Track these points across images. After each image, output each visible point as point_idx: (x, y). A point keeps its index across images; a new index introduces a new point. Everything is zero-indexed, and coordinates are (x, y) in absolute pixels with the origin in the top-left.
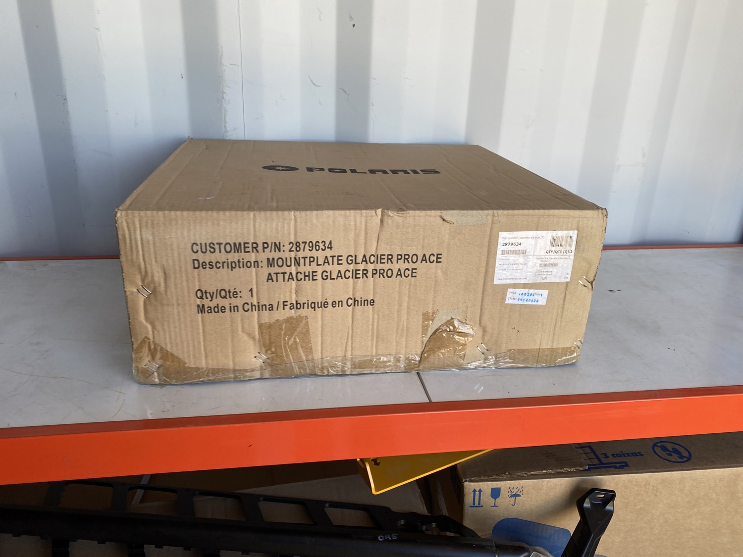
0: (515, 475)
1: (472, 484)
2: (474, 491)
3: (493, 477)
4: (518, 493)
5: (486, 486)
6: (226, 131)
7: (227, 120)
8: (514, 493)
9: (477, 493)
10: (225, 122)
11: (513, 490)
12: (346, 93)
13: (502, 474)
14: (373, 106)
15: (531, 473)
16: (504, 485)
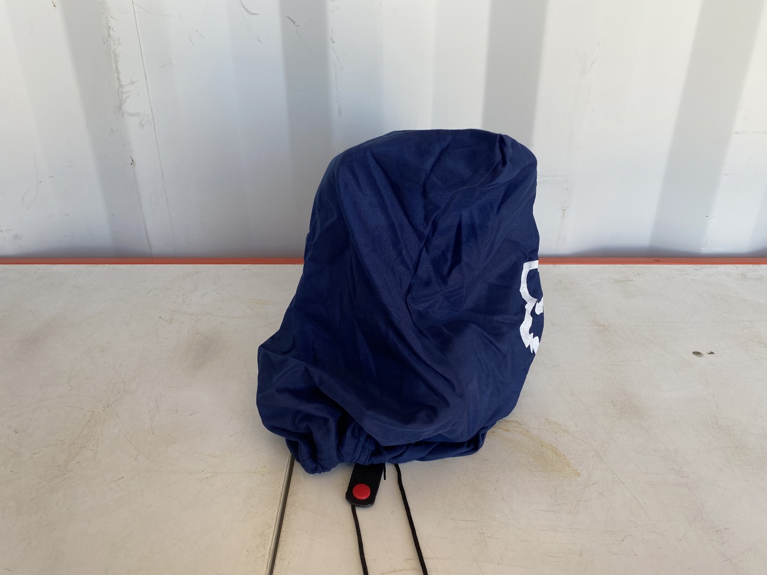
6: (120, 85)
7: (120, 70)
10: (118, 72)
12: (294, 23)
14: (333, 42)
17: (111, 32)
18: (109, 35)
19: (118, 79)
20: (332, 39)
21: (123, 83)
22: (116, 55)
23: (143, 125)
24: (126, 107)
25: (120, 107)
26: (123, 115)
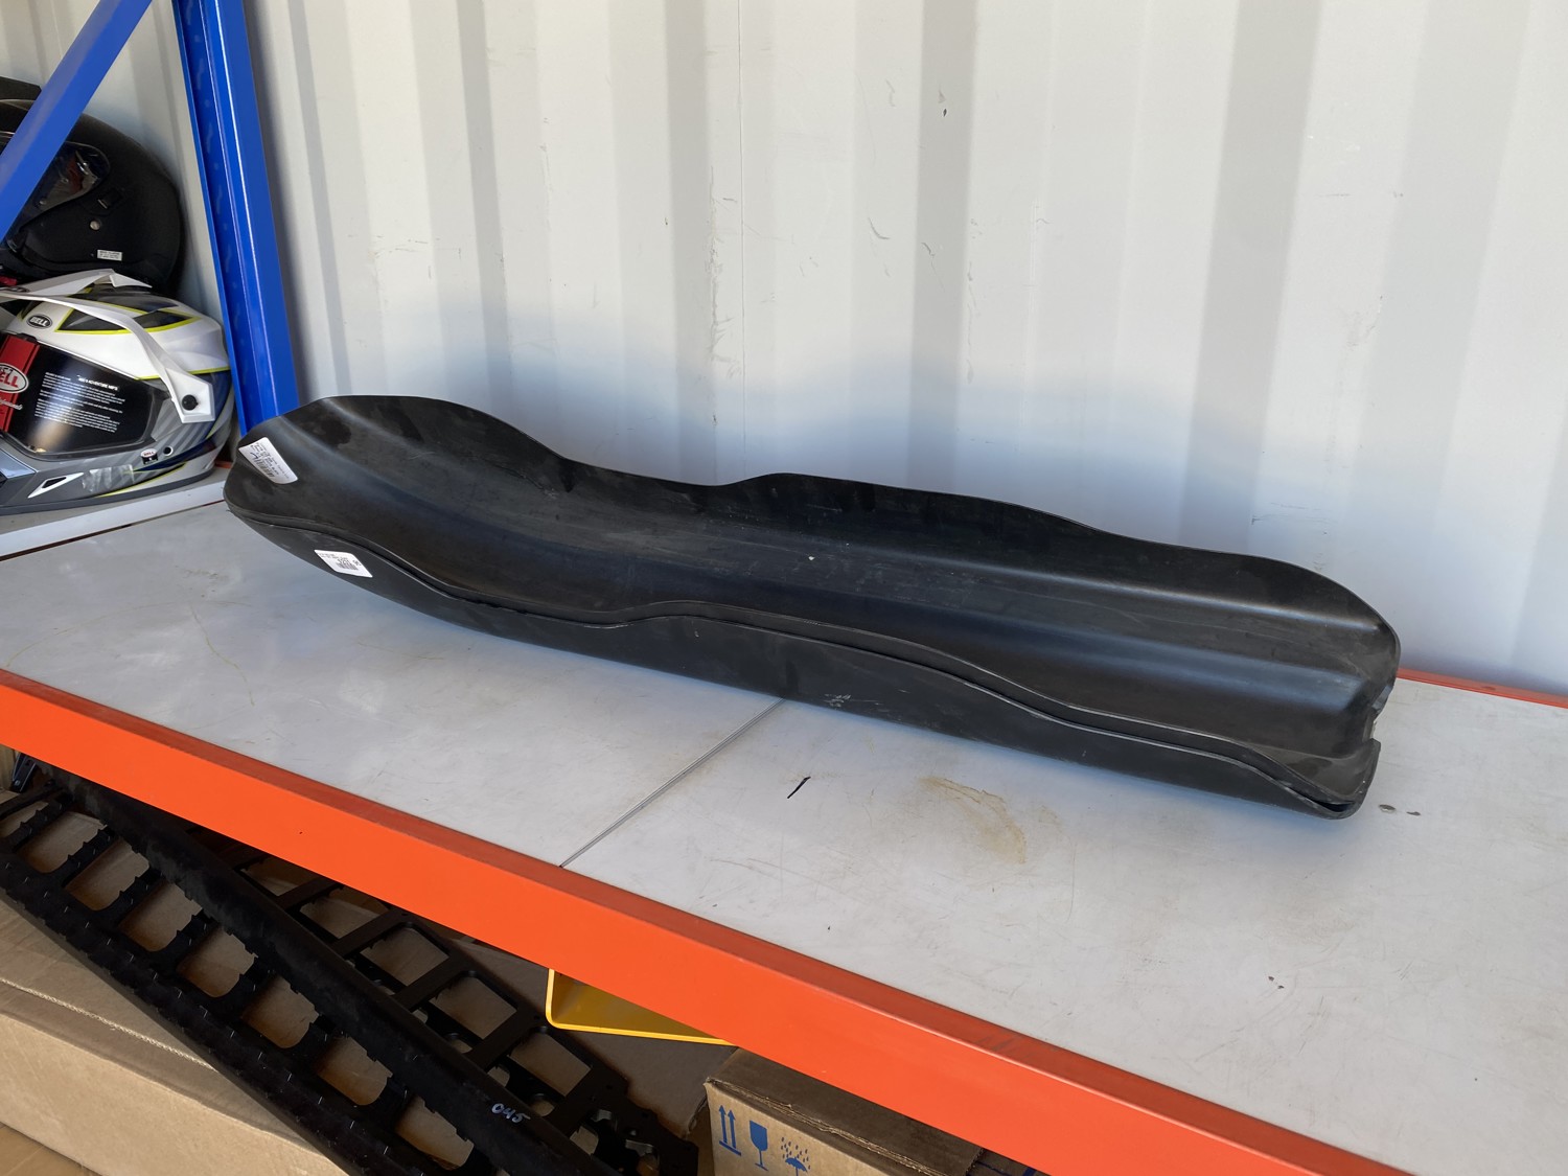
0: (803, 1119)
1: (718, 1092)
2: (722, 1109)
3: (762, 1101)
4: (800, 1160)
5: (745, 1114)
6: (715, 322)
7: (717, 304)
8: (792, 1156)
9: (727, 1119)
10: (714, 306)
11: (790, 1149)
12: (930, 251)
13: (778, 1102)
14: (970, 279)
15: (835, 1131)
16: (775, 1127)
17: (715, 257)
18: (712, 261)
19: (714, 314)
20: (969, 275)
21: (718, 319)
22: (715, 285)
23: (732, 374)
24: (718, 349)
25: (712, 347)
26: (712, 359)
